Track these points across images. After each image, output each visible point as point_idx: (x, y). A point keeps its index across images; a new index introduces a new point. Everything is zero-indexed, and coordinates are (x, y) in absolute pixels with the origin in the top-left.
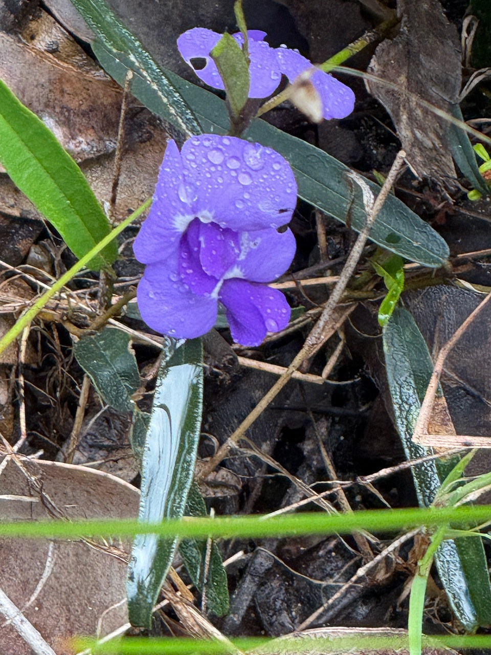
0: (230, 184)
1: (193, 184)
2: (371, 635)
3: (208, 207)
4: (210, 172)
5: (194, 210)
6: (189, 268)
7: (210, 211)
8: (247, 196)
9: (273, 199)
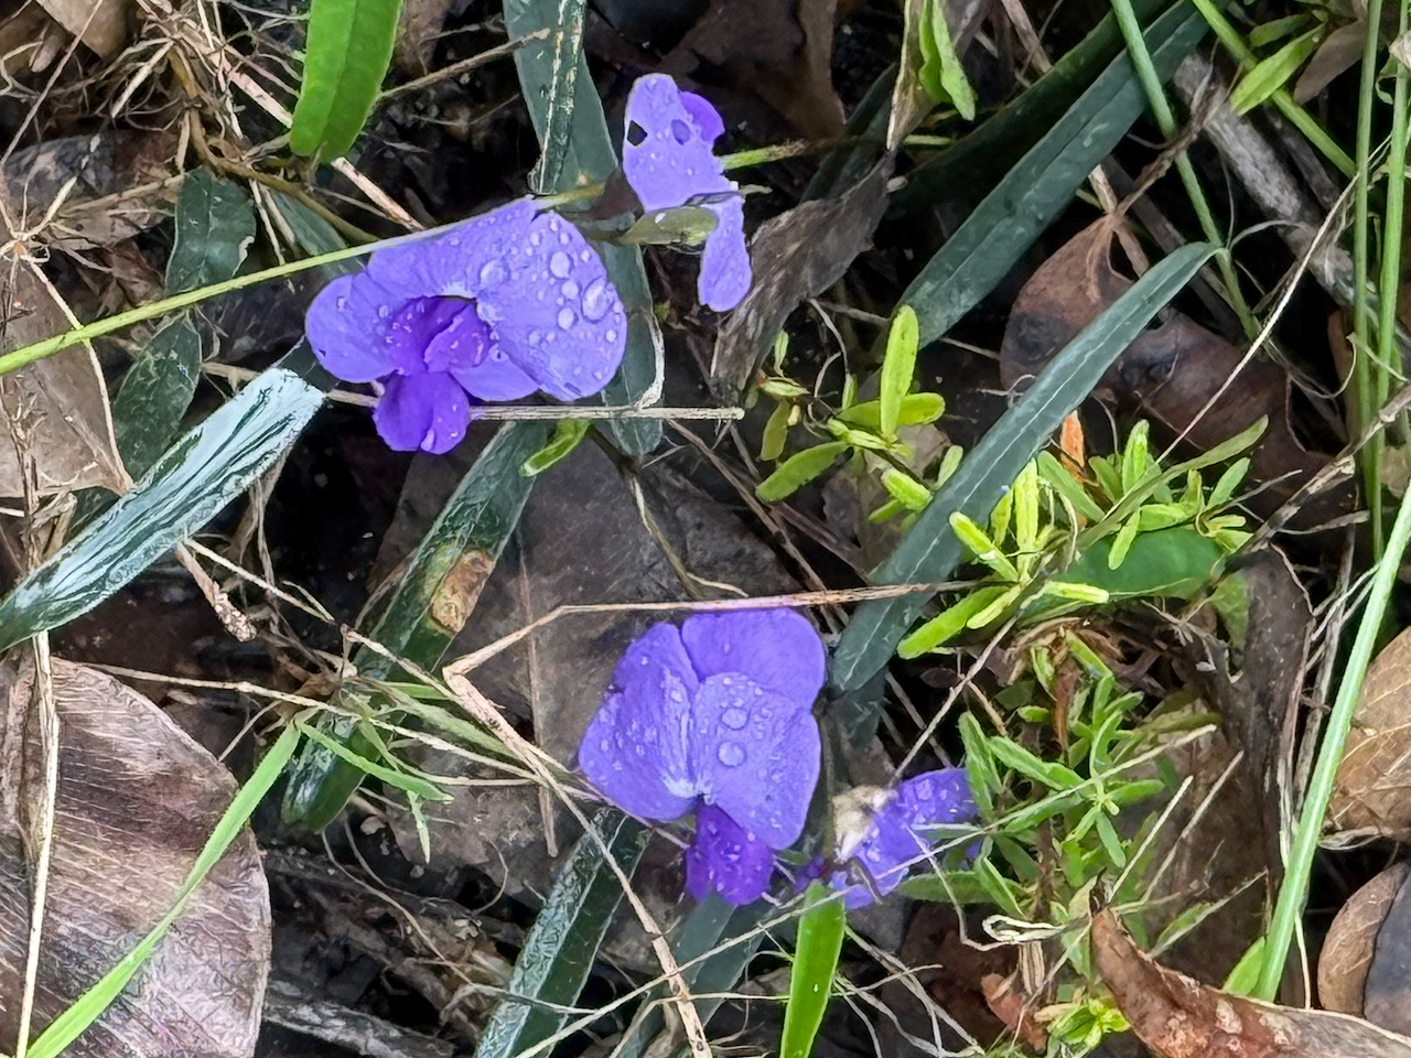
0: (547, 309)
1: (509, 272)
2: (187, 748)
3: (499, 309)
4: (539, 278)
5: (483, 294)
6: (411, 326)
7: (497, 314)
8: (551, 337)
9: (574, 366)
